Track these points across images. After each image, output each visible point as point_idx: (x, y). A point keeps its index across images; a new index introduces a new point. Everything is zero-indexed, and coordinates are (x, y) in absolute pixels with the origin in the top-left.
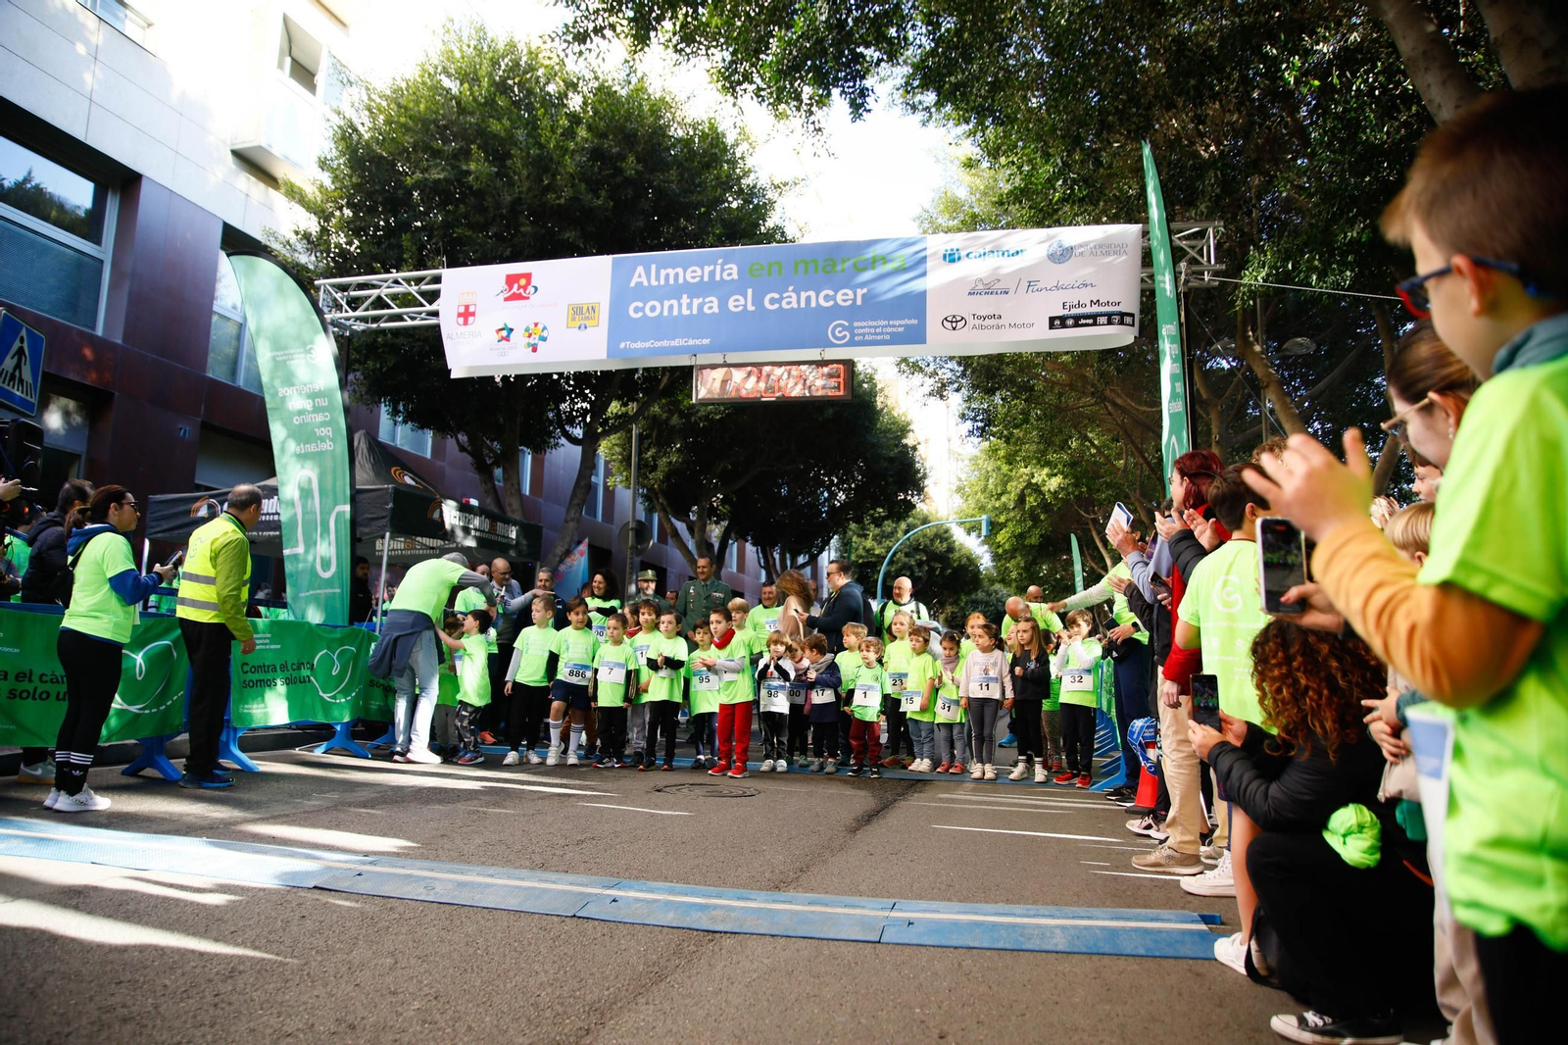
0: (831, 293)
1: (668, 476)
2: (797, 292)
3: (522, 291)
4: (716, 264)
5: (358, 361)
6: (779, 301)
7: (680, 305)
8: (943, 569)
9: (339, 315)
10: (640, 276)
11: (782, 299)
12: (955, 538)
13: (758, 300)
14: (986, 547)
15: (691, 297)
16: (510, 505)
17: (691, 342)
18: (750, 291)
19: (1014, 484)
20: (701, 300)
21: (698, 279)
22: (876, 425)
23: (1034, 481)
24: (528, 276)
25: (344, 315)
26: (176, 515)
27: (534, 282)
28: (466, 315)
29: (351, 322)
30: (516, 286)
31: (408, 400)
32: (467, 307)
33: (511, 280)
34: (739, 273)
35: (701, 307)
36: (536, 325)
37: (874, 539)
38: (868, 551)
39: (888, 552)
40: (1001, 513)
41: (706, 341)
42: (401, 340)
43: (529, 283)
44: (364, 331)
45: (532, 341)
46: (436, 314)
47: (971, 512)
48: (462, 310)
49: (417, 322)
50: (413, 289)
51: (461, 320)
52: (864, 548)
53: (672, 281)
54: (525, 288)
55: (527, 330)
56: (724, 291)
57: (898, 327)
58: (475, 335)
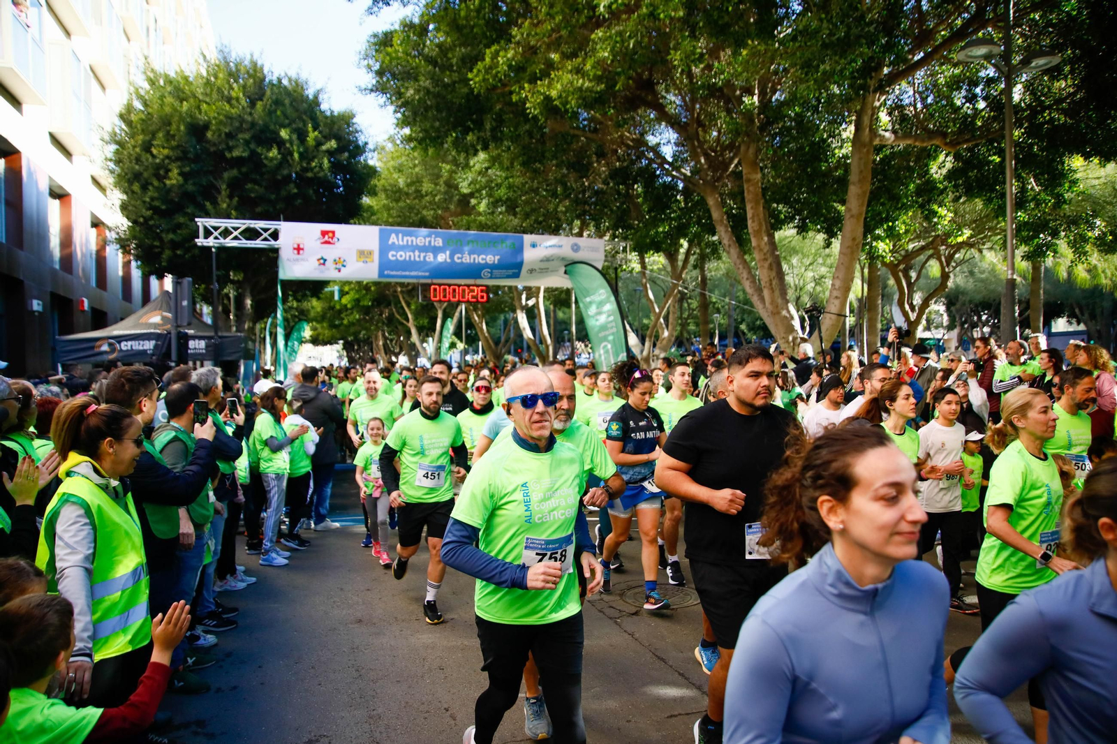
2: (470, 254)
3: (330, 239)
4: (431, 237)
6: (461, 258)
7: (415, 255)
10: (393, 238)
13: (452, 256)
15: (420, 252)
17: (420, 274)
18: (448, 253)
20: (424, 254)
21: (423, 244)
24: (333, 233)
26: (83, 349)
27: (337, 235)
28: (299, 249)
30: (326, 238)
32: (299, 245)
33: (324, 233)
35: (425, 257)
36: (339, 259)
41: (427, 274)
43: (334, 235)
48: (296, 246)
51: (294, 250)
53: (410, 243)
54: (332, 238)
56: (436, 251)
57: (510, 272)
58: (303, 260)
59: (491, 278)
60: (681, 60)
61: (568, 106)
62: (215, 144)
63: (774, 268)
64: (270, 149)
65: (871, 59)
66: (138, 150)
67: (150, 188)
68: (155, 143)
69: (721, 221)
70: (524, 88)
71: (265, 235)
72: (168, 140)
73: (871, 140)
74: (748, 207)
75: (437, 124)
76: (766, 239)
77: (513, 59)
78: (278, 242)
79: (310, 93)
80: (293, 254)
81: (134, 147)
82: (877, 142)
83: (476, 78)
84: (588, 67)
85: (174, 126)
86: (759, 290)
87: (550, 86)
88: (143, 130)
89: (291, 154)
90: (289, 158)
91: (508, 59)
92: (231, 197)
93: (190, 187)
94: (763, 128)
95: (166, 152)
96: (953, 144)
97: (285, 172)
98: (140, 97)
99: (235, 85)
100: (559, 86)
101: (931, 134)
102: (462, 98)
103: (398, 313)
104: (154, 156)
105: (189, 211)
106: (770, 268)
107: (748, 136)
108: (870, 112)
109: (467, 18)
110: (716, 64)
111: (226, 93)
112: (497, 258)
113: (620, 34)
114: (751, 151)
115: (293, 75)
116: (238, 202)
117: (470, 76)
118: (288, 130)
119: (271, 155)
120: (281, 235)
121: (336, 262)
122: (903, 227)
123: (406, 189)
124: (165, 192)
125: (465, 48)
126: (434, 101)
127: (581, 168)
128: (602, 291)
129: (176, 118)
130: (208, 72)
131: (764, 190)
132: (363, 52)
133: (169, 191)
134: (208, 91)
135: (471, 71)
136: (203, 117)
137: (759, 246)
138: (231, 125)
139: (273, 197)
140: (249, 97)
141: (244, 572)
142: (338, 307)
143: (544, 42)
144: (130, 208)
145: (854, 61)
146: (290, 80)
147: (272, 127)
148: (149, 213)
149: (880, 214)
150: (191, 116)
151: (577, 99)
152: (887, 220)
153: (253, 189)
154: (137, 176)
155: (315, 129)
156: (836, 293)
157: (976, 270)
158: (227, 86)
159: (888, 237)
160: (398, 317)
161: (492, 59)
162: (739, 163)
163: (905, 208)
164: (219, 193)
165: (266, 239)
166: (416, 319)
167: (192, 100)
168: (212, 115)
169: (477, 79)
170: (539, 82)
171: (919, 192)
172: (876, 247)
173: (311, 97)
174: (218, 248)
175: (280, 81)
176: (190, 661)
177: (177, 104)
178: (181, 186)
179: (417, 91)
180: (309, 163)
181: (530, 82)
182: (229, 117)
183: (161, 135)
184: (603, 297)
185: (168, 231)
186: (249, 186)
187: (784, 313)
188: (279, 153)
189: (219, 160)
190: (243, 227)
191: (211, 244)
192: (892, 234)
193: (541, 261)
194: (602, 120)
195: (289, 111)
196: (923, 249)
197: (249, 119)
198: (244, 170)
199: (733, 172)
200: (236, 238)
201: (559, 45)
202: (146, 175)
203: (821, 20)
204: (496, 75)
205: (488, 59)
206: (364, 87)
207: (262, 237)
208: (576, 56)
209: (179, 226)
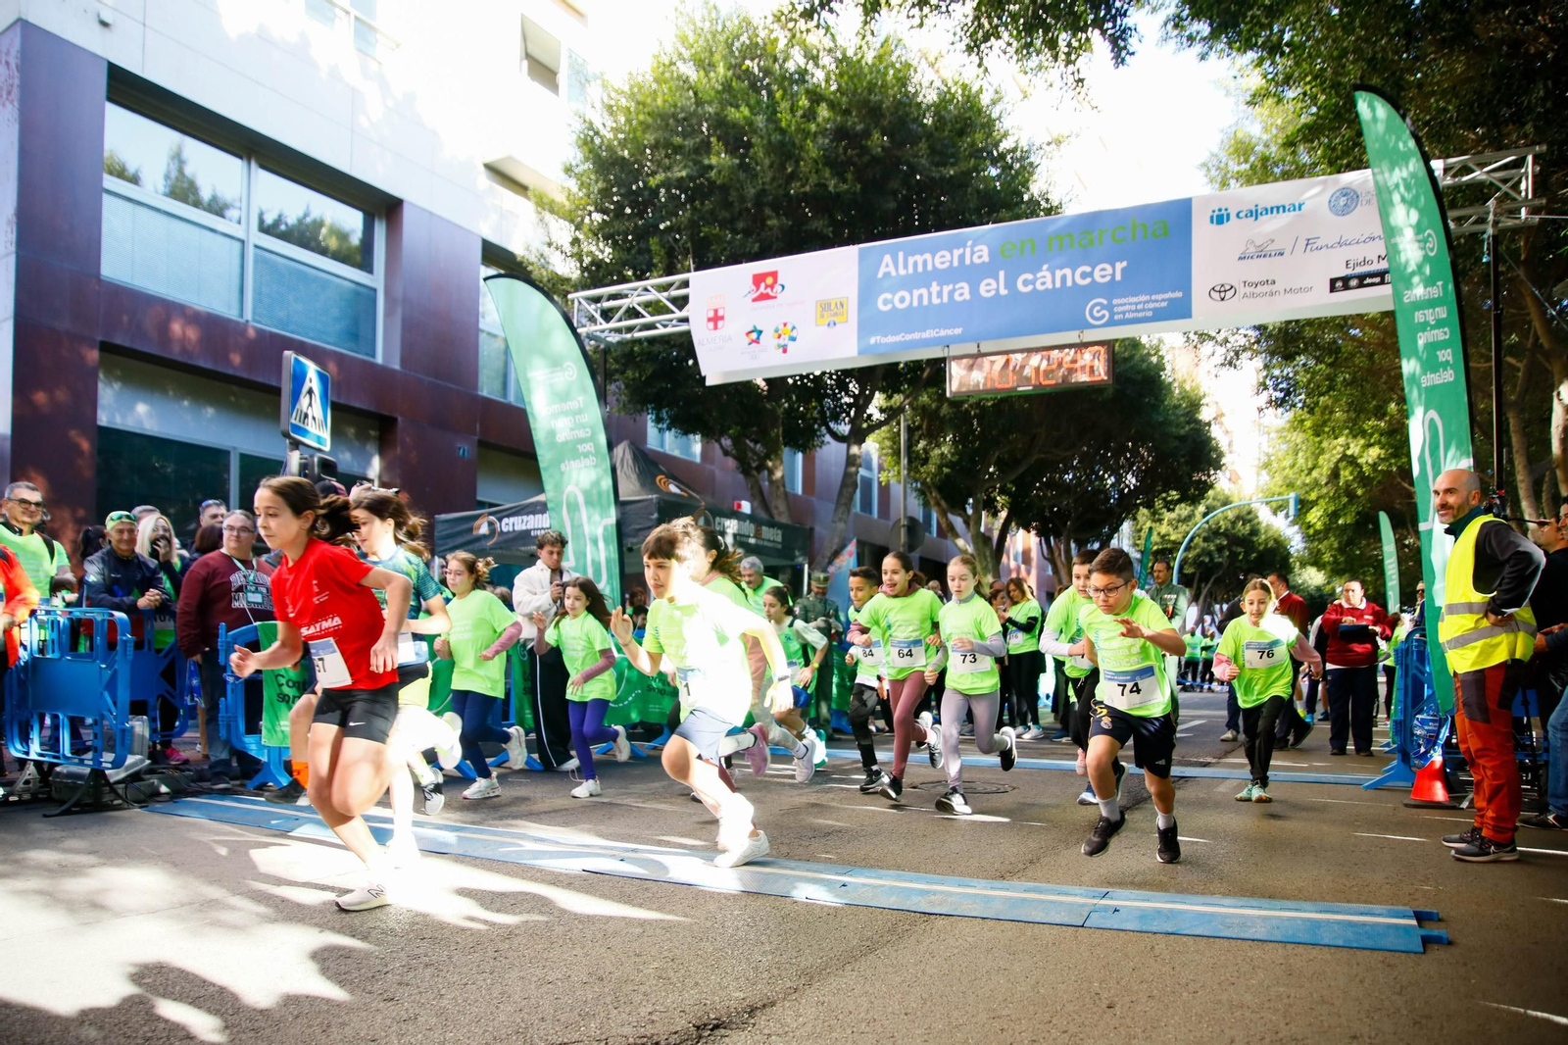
0: (1088, 269)
1: (940, 467)
2: (1052, 271)
3: (769, 290)
4: (965, 247)
5: (616, 371)
6: (1033, 282)
7: (930, 294)
8: (1247, 554)
9: (593, 328)
10: (887, 266)
11: (1036, 279)
12: (1261, 519)
13: (1011, 283)
14: (1296, 527)
15: (940, 285)
16: (777, 508)
17: (943, 333)
18: (1002, 274)
19: (1326, 456)
20: (951, 287)
21: (947, 264)
22: (1163, 401)
23: (1349, 453)
25: (599, 327)
26: (460, 533)
27: (780, 281)
28: (716, 319)
29: (606, 334)
30: (763, 285)
31: (670, 405)
32: (716, 311)
33: (758, 279)
34: (990, 255)
35: (951, 293)
36: (785, 325)
37: (1170, 523)
38: (1163, 537)
39: (1185, 537)
40: (1312, 490)
41: (958, 331)
42: (657, 348)
43: (775, 281)
44: (619, 343)
45: (782, 342)
46: (686, 320)
47: (1277, 490)
48: (711, 314)
49: (669, 330)
50: (663, 297)
51: (711, 325)
52: (1159, 534)
53: (920, 269)
54: (772, 287)
55: (776, 331)
56: (975, 274)
57: (1161, 301)
58: (725, 339)
59: (1113, 321)
80: (711, 332)
121: (778, 333)
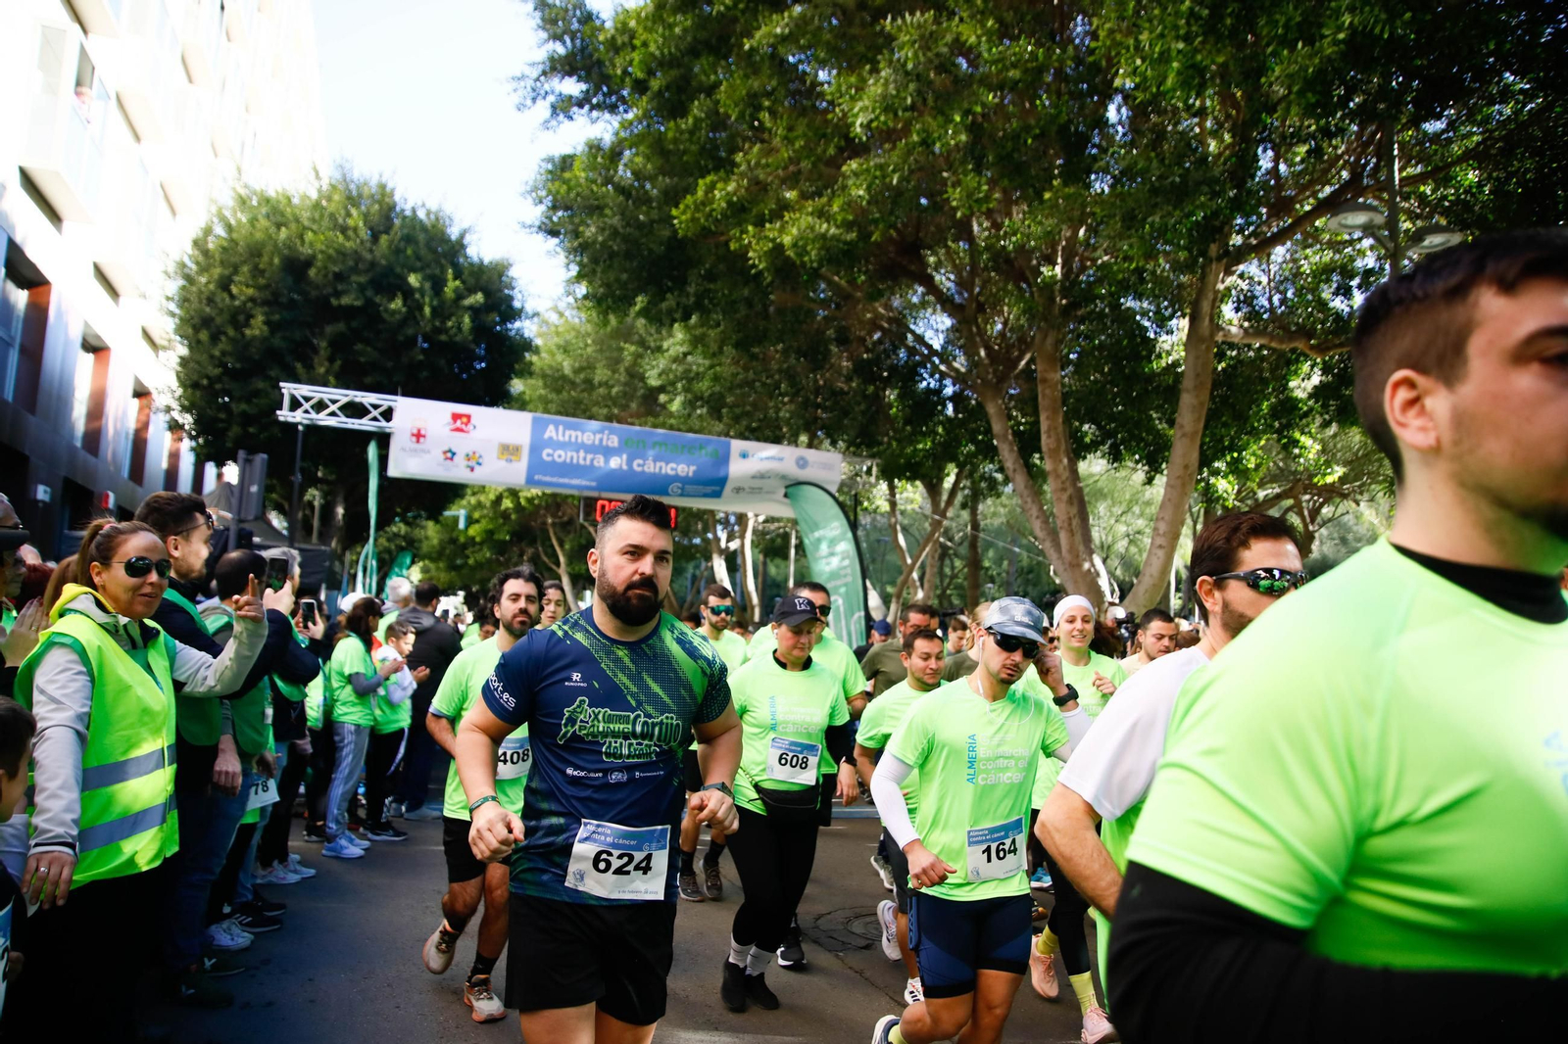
0: (675, 466)
2: (655, 461)
3: (463, 426)
4: (603, 433)
7: (578, 457)
10: (552, 430)
11: (644, 464)
13: (630, 462)
15: (586, 452)
18: (625, 457)
20: (592, 456)
21: (591, 442)
24: (469, 417)
27: (473, 421)
28: (418, 436)
30: (459, 423)
32: (420, 430)
33: (456, 417)
34: (620, 442)
35: (592, 460)
36: (475, 453)
41: (594, 484)
43: (469, 421)
48: (415, 432)
51: (414, 439)
53: (573, 440)
54: (466, 424)
55: (467, 455)
56: (608, 452)
57: (709, 489)
58: (423, 451)
59: (682, 495)
60: (960, 200)
61: (806, 259)
62: (317, 287)
63: (1075, 501)
64: (392, 299)
65: (1216, 214)
66: (212, 287)
67: (223, 338)
68: (236, 278)
69: (1005, 436)
70: (747, 232)
71: (375, 413)
72: (254, 277)
73: (1212, 335)
74: (1043, 418)
75: (625, 276)
76: (1065, 461)
77: (735, 194)
78: (390, 424)
79: (454, 233)
80: (410, 443)
81: (208, 282)
82: (1219, 338)
83: (681, 217)
84: (835, 208)
85: (265, 259)
86: (1053, 534)
87: (782, 230)
88: (222, 262)
89: (421, 308)
90: (417, 314)
91: (728, 194)
92: (331, 360)
93: (277, 342)
94: (1066, 312)
95: (250, 291)
96: (1321, 349)
97: (410, 331)
98: (223, 219)
99: (354, 212)
100: (794, 231)
101: (1291, 336)
102: (661, 244)
103: (546, 554)
104: (232, 297)
105: (273, 374)
106: (1070, 501)
107: (1046, 320)
108: (1211, 296)
109: (675, 141)
110: (1007, 222)
111: (340, 221)
112: (693, 468)
113: (881, 167)
114: (1050, 341)
115: (434, 208)
116: (342, 367)
117: (674, 212)
118: (419, 276)
119: (393, 306)
120: (396, 415)
121: (468, 457)
122: (1253, 459)
123: (571, 376)
124: (242, 346)
125: (671, 178)
126: (623, 247)
127: (816, 355)
128: (836, 524)
129: (269, 248)
130: (320, 191)
131: (1065, 397)
132: (531, 183)
133: (247, 344)
134: (317, 216)
135: (677, 207)
136: (306, 251)
137: (1055, 470)
138: (343, 262)
139: (390, 364)
140: (371, 229)
141: (299, 863)
142: (462, 539)
143: (777, 177)
144: (192, 365)
145: (1191, 214)
146: (428, 213)
147: (398, 270)
148: (217, 371)
149: (1221, 440)
150: (289, 248)
151: (819, 249)
152: (1231, 449)
153: (365, 352)
154: (206, 322)
155: (455, 279)
156: (1159, 541)
157: (1350, 537)
158: (343, 212)
159: (1232, 472)
160: (545, 559)
161: (706, 193)
162: (1032, 360)
163: (1255, 434)
164: (315, 350)
165: (375, 419)
166: (570, 563)
167: (293, 226)
168: (319, 246)
169: (684, 217)
170: (768, 225)
171: (1275, 413)
172: (1214, 485)
173: (453, 238)
174: (307, 427)
175: (414, 210)
176: (208, 963)
177: (273, 230)
178: (264, 339)
179: (602, 230)
180: (443, 322)
181: (755, 225)
182: (342, 253)
183: (245, 269)
184: (836, 533)
185: (239, 400)
186: (359, 347)
187: (1086, 566)
188: (404, 305)
189: (323, 310)
190: (344, 400)
191: (298, 419)
192: (1237, 470)
193: (754, 477)
194: (849, 289)
195: (423, 252)
196: (1278, 497)
197: (368, 256)
198: (354, 324)
199: (1023, 371)
200: (333, 414)
201: (797, 182)
202: (218, 320)
203: (1149, 159)
204: (710, 215)
205: (700, 193)
206: (529, 222)
207: (370, 416)
208: (820, 195)
209: (257, 393)
